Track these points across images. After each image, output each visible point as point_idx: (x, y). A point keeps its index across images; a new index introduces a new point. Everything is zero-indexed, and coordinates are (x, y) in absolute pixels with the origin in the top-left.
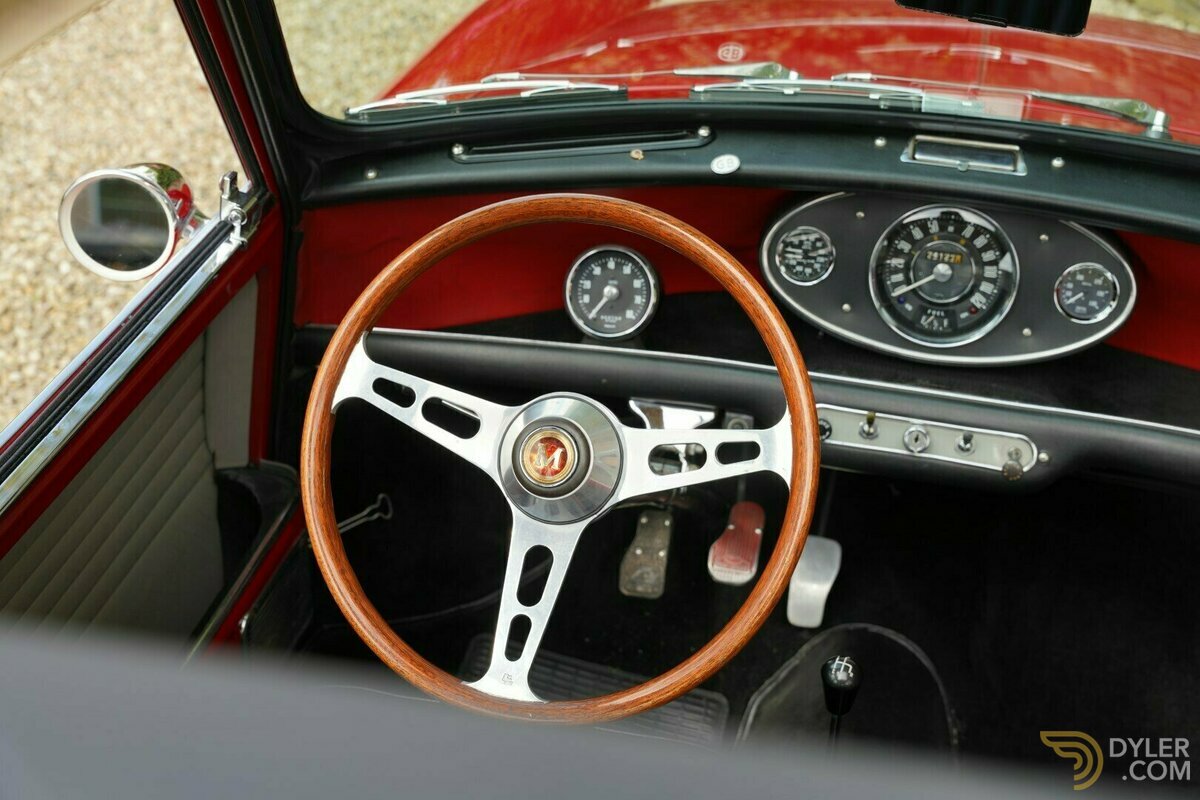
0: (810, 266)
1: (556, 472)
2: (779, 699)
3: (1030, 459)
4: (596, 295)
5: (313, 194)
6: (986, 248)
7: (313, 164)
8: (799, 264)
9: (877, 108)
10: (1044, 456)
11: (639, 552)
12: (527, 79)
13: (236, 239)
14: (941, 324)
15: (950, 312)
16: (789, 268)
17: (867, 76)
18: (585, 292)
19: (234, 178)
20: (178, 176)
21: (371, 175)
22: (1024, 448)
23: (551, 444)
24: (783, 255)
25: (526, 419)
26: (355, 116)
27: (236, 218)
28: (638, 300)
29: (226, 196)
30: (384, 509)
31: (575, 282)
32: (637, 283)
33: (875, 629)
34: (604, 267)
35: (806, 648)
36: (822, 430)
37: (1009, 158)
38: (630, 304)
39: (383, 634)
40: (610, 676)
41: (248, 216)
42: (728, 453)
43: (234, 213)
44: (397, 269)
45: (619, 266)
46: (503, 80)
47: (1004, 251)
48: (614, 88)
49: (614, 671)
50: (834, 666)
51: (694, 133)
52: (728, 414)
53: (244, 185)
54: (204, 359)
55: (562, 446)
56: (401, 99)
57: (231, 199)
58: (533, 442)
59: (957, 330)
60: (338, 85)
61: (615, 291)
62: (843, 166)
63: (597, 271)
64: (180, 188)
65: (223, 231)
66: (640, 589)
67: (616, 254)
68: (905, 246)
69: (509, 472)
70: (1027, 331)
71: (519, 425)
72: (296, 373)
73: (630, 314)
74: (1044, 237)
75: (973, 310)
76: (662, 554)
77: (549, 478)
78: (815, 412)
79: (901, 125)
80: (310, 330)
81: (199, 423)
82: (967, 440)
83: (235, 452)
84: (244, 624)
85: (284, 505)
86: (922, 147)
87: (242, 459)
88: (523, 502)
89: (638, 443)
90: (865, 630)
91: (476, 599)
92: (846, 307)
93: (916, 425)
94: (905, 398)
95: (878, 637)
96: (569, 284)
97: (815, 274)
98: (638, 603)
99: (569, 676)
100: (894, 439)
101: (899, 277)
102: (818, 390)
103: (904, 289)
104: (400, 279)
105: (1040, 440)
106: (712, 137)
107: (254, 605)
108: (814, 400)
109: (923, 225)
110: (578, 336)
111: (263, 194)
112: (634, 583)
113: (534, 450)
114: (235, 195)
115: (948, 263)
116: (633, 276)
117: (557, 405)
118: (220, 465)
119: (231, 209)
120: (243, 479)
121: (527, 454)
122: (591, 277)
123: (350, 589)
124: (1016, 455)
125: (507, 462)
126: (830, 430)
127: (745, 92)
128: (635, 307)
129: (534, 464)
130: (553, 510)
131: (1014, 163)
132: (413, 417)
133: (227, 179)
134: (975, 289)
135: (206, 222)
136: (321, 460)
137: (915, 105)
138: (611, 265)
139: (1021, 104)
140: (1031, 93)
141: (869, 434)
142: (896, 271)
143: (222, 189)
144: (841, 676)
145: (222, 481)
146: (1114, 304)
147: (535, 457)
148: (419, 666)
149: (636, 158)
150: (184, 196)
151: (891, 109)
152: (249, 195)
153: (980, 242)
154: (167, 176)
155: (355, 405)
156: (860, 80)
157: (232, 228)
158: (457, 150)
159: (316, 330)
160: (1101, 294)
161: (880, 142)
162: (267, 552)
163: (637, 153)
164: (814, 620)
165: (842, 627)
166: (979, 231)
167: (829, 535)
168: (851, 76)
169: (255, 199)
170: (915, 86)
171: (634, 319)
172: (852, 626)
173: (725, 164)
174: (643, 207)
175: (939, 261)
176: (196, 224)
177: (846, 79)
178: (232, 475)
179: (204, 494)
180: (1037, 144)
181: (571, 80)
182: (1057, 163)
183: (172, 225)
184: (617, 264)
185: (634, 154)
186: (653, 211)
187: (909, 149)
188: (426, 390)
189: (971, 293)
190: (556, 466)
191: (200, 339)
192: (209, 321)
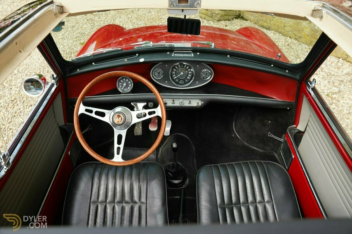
0: (159, 75)
1: (120, 121)
2: (165, 148)
3: (200, 103)
4: (122, 85)
5: (68, 75)
6: (188, 69)
7: (67, 70)
8: (157, 75)
9: (167, 47)
10: (203, 103)
11: (137, 128)
12: (104, 49)
13: (55, 86)
14: (183, 82)
15: (184, 80)
16: (156, 76)
17: (164, 42)
18: (120, 85)
19: (53, 75)
20: (42, 76)
21: (78, 70)
22: (199, 102)
23: (119, 116)
24: (154, 74)
25: (114, 112)
26: (74, 60)
27: (55, 83)
28: (130, 85)
29: (52, 79)
30: (90, 127)
31: (118, 84)
32: (129, 82)
33: (179, 134)
34: (123, 80)
35: (168, 139)
36: (165, 104)
37: (190, 53)
38: (129, 86)
39: (95, 154)
40: (135, 149)
41: (57, 82)
42: (150, 113)
43: (54, 82)
44: (86, 89)
45: (126, 80)
46: (100, 50)
47: (191, 68)
48: (120, 49)
49: (135, 148)
50: (173, 145)
51: (136, 55)
52: (149, 103)
53: (55, 76)
54: (53, 107)
55: (121, 116)
56: (82, 56)
57: (53, 79)
58: (115, 117)
59: (185, 83)
60: (69, 48)
61: (125, 84)
62: (162, 58)
63: (122, 81)
64: (43, 78)
65: (52, 85)
66: (138, 134)
67: (125, 78)
68: (175, 70)
69: (112, 122)
70: (197, 82)
71: (113, 114)
72: (70, 107)
73: (129, 88)
74: (198, 66)
75: (188, 79)
76: (141, 127)
77: (119, 123)
78: (163, 101)
79: (171, 50)
80: (72, 99)
81: (54, 119)
82: (190, 102)
83: (62, 122)
84: (69, 153)
85: (73, 131)
86: (175, 53)
87: (63, 123)
88: (115, 127)
89: (134, 114)
90: (177, 134)
91: (110, 140)
92: (166, 82)
93: (181, 100)
94: (179, 96)
95: (179, 135)
96: (117, 85)
97: (160, 77)
98: (138, 136)
99: (128, 151)
100: (177, 103)
101: (175, 75)
102: (163, 97)
103: (176, 77)
104: (87, 91)
105: (202, 100)
106: (139, 55)
107: (70, 150)
108: (162, 99)
109: (177, 66)
110: (120, 93)
111: (59, 77)
112: (137, 133)
113: (116, 118)
114: (54, 78)
115: (183, 72)
116: (128, 81)
117: (119, 109)
118: (59, 125)
119: (53, 81)
120: (64, 127)
121: (115, 119)
122: (121, 82)
123: (87, 147)
124: (198, 103)
125: (111, 120)
126: (167, 103)
127: (143, 47)
128: (129, 87)
129: (116, 120)
130: (121, 127)
131: (191, 54)
132: (93, 115)
133: (52, 76)
134: (188, 76)
135: (49, 83)
136: (78, 125)
137: (173, 46)
138: (124, 80)
139: (191, 43)
140: (192, 42)
141: (173, 103)
142: (174, 74)
143: (51, 78)
144: (175, 146)
145: (60, 128)
146: (210, 76)
147: (116, 119)
148: (102, 158)
149: (126, 61)
150: (44, 79)
151: (169, 47)
152: (56, 77)
153: (187, 68)
154: (40, 76)
155: (82, 114)
156: (163, 43)
157: (54, 84)
158: (93, 64)
159: (73, 99)
160: (208, 74)
161: (168, 53)
162: (71, 139)
163: (126, 60)
164: (169, 134)
165: (173, 134)
166: (187, 66)
167: (169, 119)
168: (161, 42)
169: (57, 79)
170: (173, 42)
171: (129, 89)
172: (175, 134)
173: (142, 60)
174: (128, 72)
175: (181, 72)
176: (47, 84)
177: (161, 43)
178: (62, 127)
179: (58, 131)
180: (194, 50)
181: (112, 48)
182: (198, 53)
183: (43, 85)
184: (125, 79)
185: (125, 60)
186: (131, 73)
187: (173, 54)
188: (95, 110)
189: (187, 77)
190: (120, 120)
191: (52, 106)
192: (53, 102)
